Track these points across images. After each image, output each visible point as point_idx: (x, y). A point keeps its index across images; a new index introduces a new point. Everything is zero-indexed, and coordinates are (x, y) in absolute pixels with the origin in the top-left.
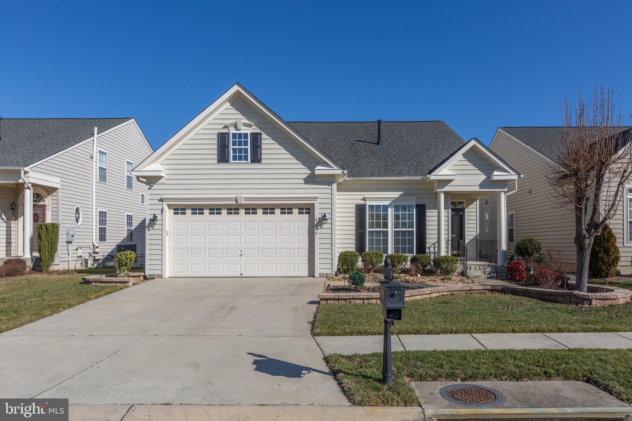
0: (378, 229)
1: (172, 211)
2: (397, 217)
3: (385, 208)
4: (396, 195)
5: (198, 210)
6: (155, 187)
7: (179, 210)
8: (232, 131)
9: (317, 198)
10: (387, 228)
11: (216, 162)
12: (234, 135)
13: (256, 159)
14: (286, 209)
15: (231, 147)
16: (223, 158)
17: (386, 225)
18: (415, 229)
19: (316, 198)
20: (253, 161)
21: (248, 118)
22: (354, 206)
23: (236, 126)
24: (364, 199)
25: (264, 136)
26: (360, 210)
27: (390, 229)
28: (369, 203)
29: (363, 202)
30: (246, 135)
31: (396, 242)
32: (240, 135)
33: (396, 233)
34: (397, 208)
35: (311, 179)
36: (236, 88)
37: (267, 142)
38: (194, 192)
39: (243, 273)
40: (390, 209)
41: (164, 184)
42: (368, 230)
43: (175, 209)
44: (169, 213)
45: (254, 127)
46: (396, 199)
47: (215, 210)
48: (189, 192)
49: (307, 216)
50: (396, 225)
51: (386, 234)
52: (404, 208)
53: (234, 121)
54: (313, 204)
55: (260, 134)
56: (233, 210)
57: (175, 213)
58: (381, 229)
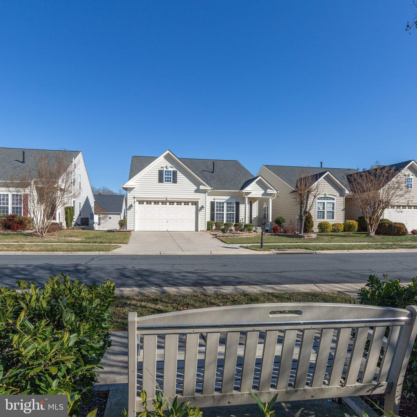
0: (220, 212)
1: (138, 203)
2: (228, 207)
3: (223, 203)
4: (228, 198)
5: (149, 202)
6: (132, 192)
7: (141, 202)
8: (165, 169)
9: (200, 199)
10: (224, 212)
11: (158, 182)
12: (166, 171)
13: (175, 181)
14: (186, 203)
15: (164, 176)
16: (161, 180)
17: (223, 211)
18: (235, 212)
19: (199, 199)
20: (173, 183)
21: (172, 164)
22: (210, 202)
23: (166, 168)
24: (214, 199)
25: (178, 172)
26: (212, 204)
27: (225, 212)
28: (216, 201)
29: (214, 201)
30: (170, 171)
31: (227, 218)
32: (168, 171)
33: (227, 214)
34: (228, 204)
35: (198, 191)
36: (168, 152)
37: (180, 175)
38: (148, 195)
39: (168, 229)
40: (225, 204)
41: (135, 191)
42: (215, 212)
43: (139, 202)
44: (137, 203)
45: (174, 168)
46: (228, 200)
47: (156, 202)
48: (146, 195)
49: (195, 206)
50: (227, 211)
51: (223, 214)
52: (231, 203)
53: (166, 165)
54: (198, 202)
55: (177, 171)
56: (164, 203)
57: (139, 204)
58: (221, 212)
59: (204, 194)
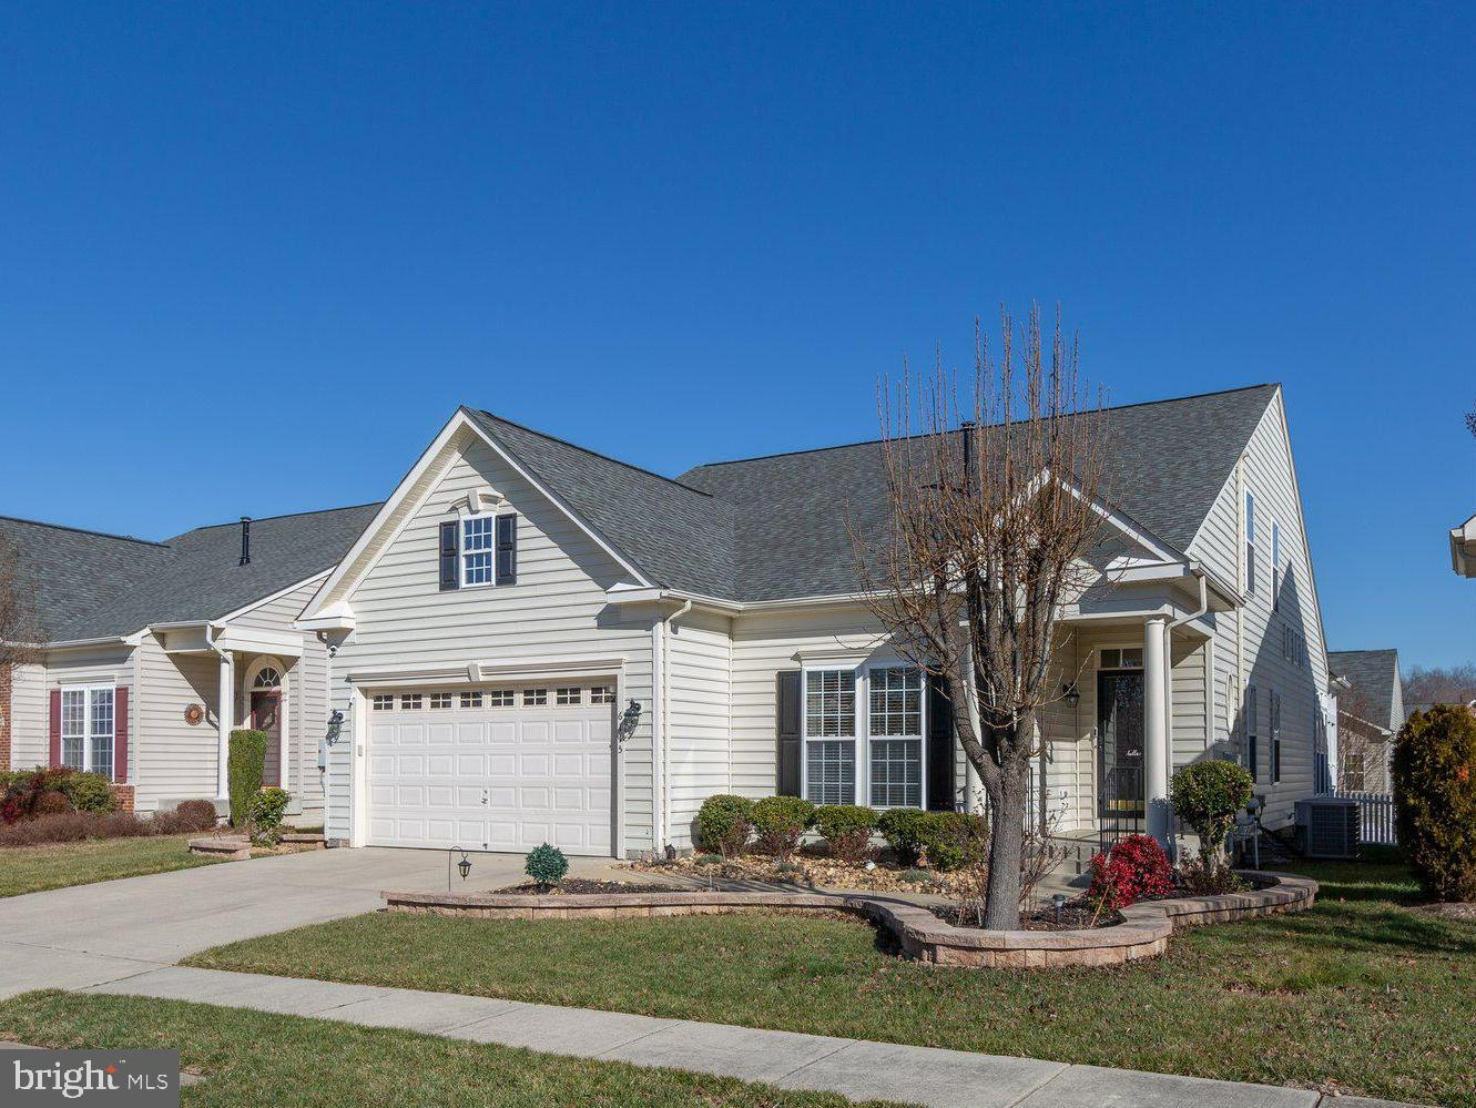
0: (832, 738)
1: (372, 702)
2: (876, 702)
3: (848, 678)
4: (872, 641)
5: (412, 698)
6: (339, 651)
7: (382, 700)
8: (464, 516)
9: (619, 662)
10: (853, 734)
11: (436, 588)
12: (468, 523)
13: (507, 577)
14: (569, 692)
15: (463, 552)
16: (448, 581)
17: (849, 726)
18: (923, 737)
19: (617, 663)
20: (500, 583)
21: (493, 483)
22: (773, 676)
23: (467, 502)
24: (797, 657)
25: (522, 521)
26: (788, 685)
27: (862, 737)
28: (808, 667)
29: (795, 665)
30: (488, 521)
31: (877, 771)
32: (478, 522)
33: (877, 747)
34: (877, 678)
35: (612, 618)
36: (461, 418)
37: (529, 535)
38: (402, 658)
39: (488, 842)
40: (859, 682)
41: (354, 644)
42: (805, 738)
43: (378, 698)
44: (363, 706)
45: (504, 502)
46: (876, 653)
47: (441, 697)
48: (394, 659)
49: (609, 705)
50: (877, 724)
51: (850, 746)
52: (894, 675)
53: (464, 494)
54: (615, 678)
55: (513, 516)
56: (471, 695)
57: (377, 707)
58: (840, 738)
59: (643, 632)
